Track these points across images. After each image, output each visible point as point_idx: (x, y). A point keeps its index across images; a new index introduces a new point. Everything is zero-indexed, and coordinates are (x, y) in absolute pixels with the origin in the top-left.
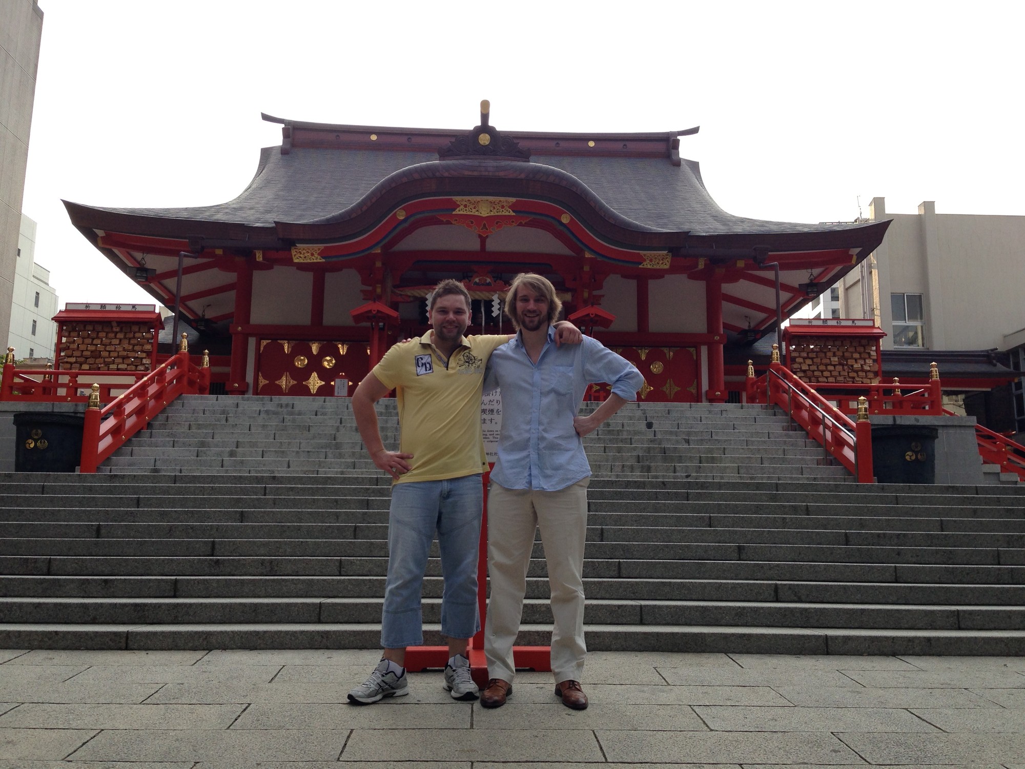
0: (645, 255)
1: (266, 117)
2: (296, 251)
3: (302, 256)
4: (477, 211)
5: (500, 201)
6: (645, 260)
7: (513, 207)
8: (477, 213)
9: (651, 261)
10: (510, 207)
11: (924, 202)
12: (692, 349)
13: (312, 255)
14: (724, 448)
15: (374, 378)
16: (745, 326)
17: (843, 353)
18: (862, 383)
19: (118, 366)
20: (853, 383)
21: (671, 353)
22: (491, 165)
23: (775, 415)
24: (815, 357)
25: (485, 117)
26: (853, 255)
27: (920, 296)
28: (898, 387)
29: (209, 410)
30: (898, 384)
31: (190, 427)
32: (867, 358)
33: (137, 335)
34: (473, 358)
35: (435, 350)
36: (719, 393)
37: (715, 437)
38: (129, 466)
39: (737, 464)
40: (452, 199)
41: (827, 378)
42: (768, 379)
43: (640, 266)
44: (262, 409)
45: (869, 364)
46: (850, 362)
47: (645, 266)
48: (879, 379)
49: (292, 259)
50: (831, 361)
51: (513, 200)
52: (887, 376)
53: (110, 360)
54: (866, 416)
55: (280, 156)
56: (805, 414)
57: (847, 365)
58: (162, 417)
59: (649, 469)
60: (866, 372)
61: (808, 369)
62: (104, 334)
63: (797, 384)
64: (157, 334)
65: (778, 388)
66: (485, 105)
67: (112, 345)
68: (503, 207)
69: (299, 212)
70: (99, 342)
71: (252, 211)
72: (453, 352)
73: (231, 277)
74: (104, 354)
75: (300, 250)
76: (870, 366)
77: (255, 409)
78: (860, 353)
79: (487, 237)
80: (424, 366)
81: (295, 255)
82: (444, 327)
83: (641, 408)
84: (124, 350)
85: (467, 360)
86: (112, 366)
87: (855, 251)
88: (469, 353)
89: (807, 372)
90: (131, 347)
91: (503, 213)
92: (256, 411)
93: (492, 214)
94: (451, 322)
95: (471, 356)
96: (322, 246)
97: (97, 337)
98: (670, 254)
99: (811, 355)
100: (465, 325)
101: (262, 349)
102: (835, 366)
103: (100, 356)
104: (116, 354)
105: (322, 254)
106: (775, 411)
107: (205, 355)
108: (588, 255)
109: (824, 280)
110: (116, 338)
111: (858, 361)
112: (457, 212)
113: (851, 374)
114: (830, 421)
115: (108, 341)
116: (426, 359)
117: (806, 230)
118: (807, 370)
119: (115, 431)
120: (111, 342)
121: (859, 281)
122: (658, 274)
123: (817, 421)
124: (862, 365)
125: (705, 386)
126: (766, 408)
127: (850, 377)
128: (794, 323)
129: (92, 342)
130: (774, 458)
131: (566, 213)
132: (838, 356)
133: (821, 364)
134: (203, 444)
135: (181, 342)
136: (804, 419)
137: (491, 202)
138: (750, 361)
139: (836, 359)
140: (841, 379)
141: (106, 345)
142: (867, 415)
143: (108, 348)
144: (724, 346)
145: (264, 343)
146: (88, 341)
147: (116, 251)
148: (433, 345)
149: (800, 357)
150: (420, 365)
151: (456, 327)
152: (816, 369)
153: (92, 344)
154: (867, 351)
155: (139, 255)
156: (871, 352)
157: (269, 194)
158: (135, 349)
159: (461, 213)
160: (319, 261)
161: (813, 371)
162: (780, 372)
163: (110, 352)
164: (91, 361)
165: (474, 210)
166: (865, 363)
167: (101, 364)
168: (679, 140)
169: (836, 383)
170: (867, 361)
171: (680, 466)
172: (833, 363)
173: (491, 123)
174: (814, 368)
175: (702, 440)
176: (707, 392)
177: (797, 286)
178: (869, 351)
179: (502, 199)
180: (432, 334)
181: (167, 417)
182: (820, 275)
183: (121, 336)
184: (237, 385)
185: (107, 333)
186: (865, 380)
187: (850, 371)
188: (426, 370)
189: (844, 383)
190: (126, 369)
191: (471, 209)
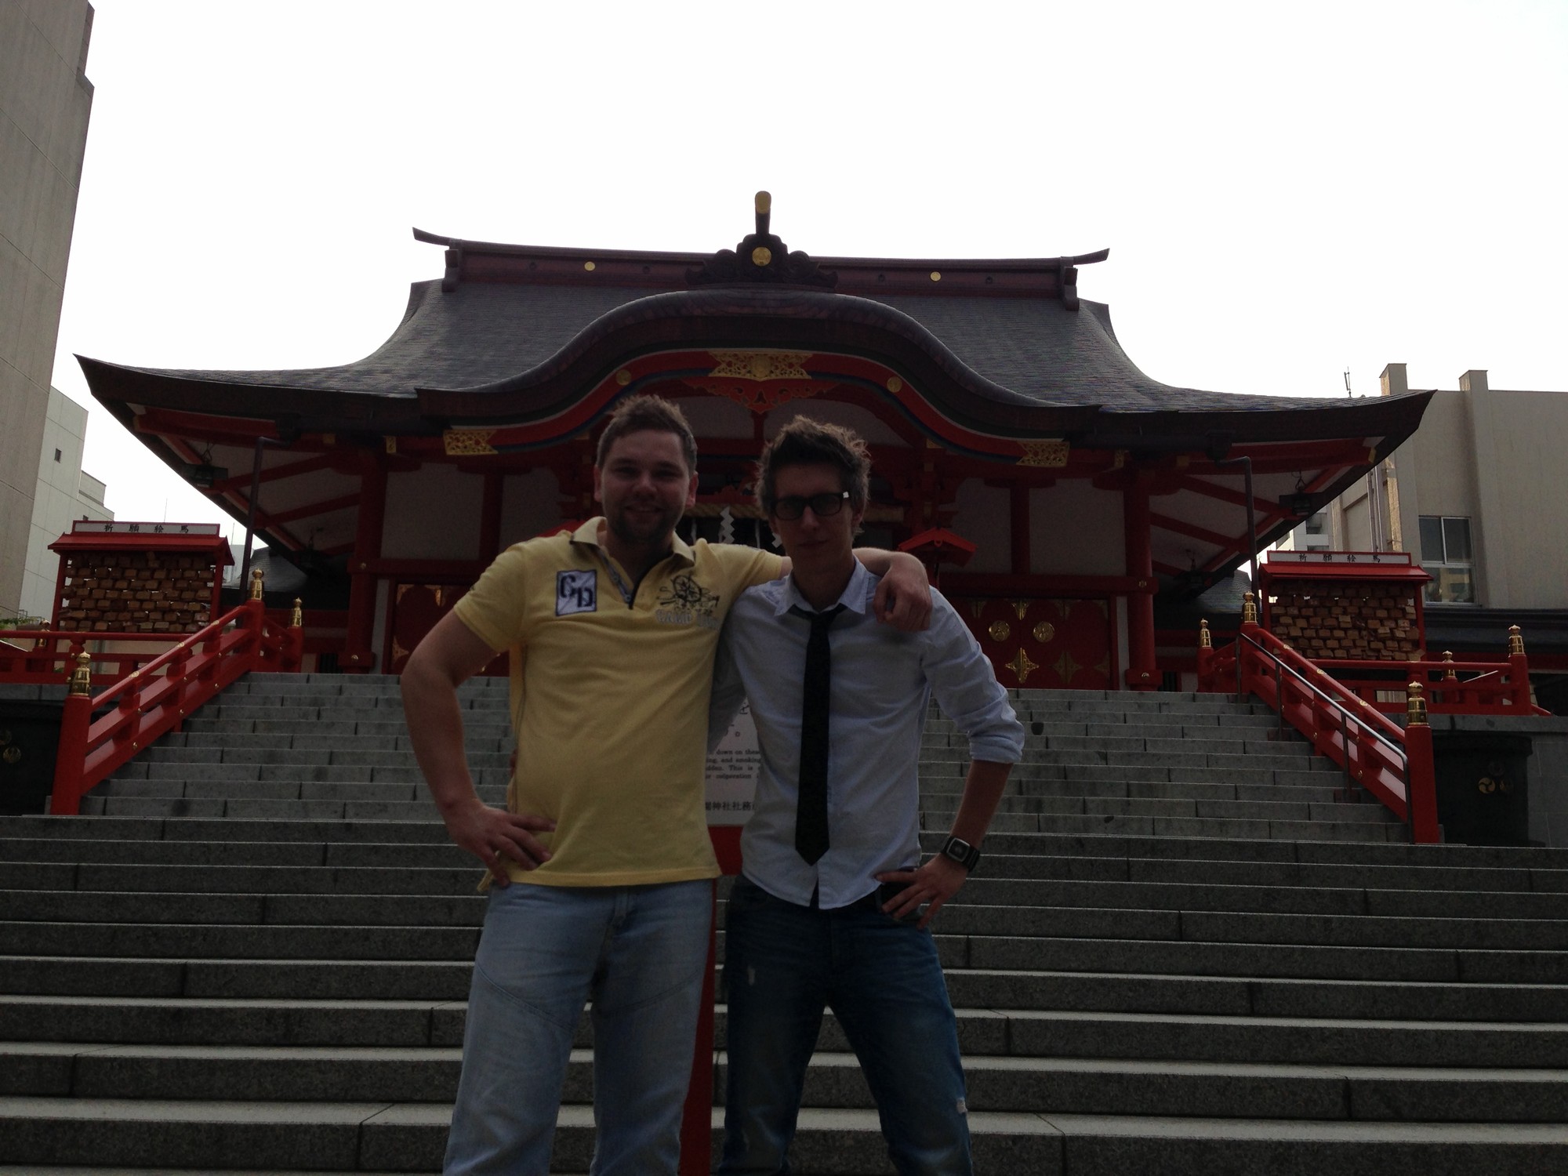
0: (1025, 445)
1: (420, 236)
2: (451, 438)
3: (460, 444)
4: (749, 372)
5: (787, 356)
6: (1026, 454)
7: (807, 365)
8: (748, 376)
9: (1036, 454)
10: (802, 366)
11: (1469, 371)
12: (1101, 603)
13: (477, 443)
14: (1169, 770)
15: (461, 626)
16: (1186, 566)
17: (1360, 608)
18: (1393, 659)
19: (154, 625)
20: (1378, 658)
21: (1067, 608)
22: (771, 295)
23: (1252, 713)
24: (1312, 614)
25: (763, 219)
26: (1369, 449)
27: (1466, 522)
28: (1451, 667)
29: (291, 698)
30: (1451, 662)
31: (254, 729)
32: (1400, 618)
33: (188, 574)
34: (697, 590)
35: (607, 561)
36: (1148, 675)
37: (1150, 750)
38: (139, 795)
39: (1192, 798)
40: (706, 353)
41: (1333, 650)
42: (1238, 651)
43: (1018, 464)
44: (381, 697)
45: (1404, 627)
46: (1372, 624)
47: (1026, 464)
48: (1420, 653)
49: (444, 451)
50: (1339, 622)
51: (809, 354)
52: (1434, 650)
53: (142, 614)
54: (1422, 717)
55: (441, 294)
56: (1307, 712)
57: (1366, 628)
58: (209, 710)
59: (1039, 806)
60: (1399, 640)
61: (1301, 634)
62: (133, 573)
63: (1289, 659)
64: (221, 571)
65: (1256, 667)
66: (763, 202)
67: (147, 590)
68: (791, 365)
69: (461, 378)
70: (124, 584)
71: (386, 377)
72: (651, 567)
73: (351, 483)
74: (131, 604)
75: (458, 436)
76: (1405, 631)
77: (369, 696)
78: (1388, 610)
79: (765, 415)
80: (576, 595)
81: (449, 444)
82: (628, 508)
83: (1022, 699)
84: (166, 598)
85: (682, 593)
86: (144, 626)
87: (1373, 442)
88: (689, 579)
89: (1300, 640)
90: (176, 594)
91: (792, 376)
92: (370, 699)
93: (773, 377)
94: (644, 497)
95: (692, 585)
96: (493, 429)
97: (123, 578)
98: (1068, 443)
99: (1304, 612)
100: (679, 508)
101: (399, 598)
102: (1345, 630)
103: (125, 609)
104: (151, 606)
105: (493, 442)
106: (1252, 707)
107: (295, 606)
108: (930, 445)
109: (1321, 489)
110: (152, 578)
111: (1386, 623)
112: (715, 374)
113: (1373, 645)
114: (1354, 723)
115: (140, 584)
116: (584, 581)
117: (1292, 407)
118: (1300, 637)
119: (120, 734)
120: (144, 586)
121: (1366, 496)
122: (1046, 478)
123: (1329, 725)
124: (1391, 629)
125: (1124, 663)
126: (1235, 700)
127: (1371, 650)
128: (1275, 558)
129: (114, 585)
130: (1258, 788)
131: (897, 376)
132: (1351, 613)
133: (1323, 627)
134: (272, 757)
135: (252, 584)
136: (1303, 720)
137: (771, 358)
138: (1204, 621)
139: (1348, 619)
140: (1358, 652)
141: (135, 590)
142: (1424, 714)
143: (140, 595)
144: (1154, 597)
145: (403, 588)
146: (108, 583)
147: (165, 439)
148: (603, 548)
149: (1286, 614)
150: (567, 592)
151: (658, 510)
152: (1314, 635)
153: (113, 588)
154: (1399, 606)
155: (201, 446)
156: (1407, 608)
157: (418, 350)
158: (183, 596)
159: (722, 374)
160: (487, 453)
161: (1310, 639)
162: (1259, 640)
163: (142, 601)
164: (110, 615)
165: (743, 371)
166: (1397, 626)
167: (127, 621)
168: (1076, 270)
169: (1348, 659)
170: (1401, 622)
171: (1093, 801)
172: (1343, 625)
173: (773, 230)
174: (1310, 633)
175: (1129, 755)
176: (1126, 671)
177: (1277, 500)
178: (1403, 606)
179: (791, 352)
180: (600, 527)
181: (219, 711)
182: (1316, 480)
183: (160, 575)
184: (356, 657)
185: (139, 571)
186: (1397, 655)
187: (1372, 639)
188: (579, 605)
189: (1363, 659)
190: (167, 629)
191: (739, 369)
